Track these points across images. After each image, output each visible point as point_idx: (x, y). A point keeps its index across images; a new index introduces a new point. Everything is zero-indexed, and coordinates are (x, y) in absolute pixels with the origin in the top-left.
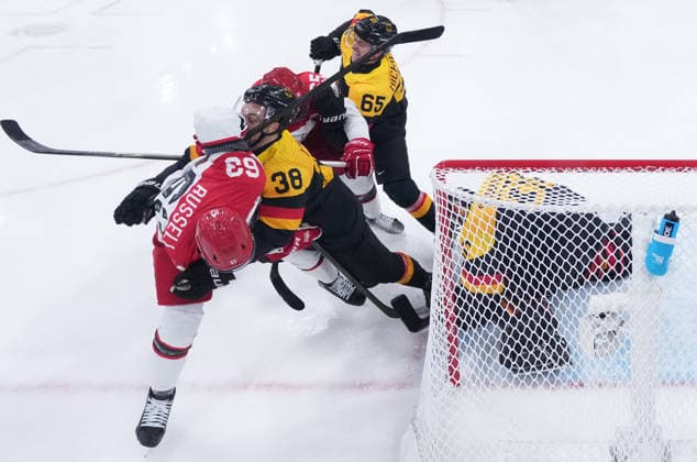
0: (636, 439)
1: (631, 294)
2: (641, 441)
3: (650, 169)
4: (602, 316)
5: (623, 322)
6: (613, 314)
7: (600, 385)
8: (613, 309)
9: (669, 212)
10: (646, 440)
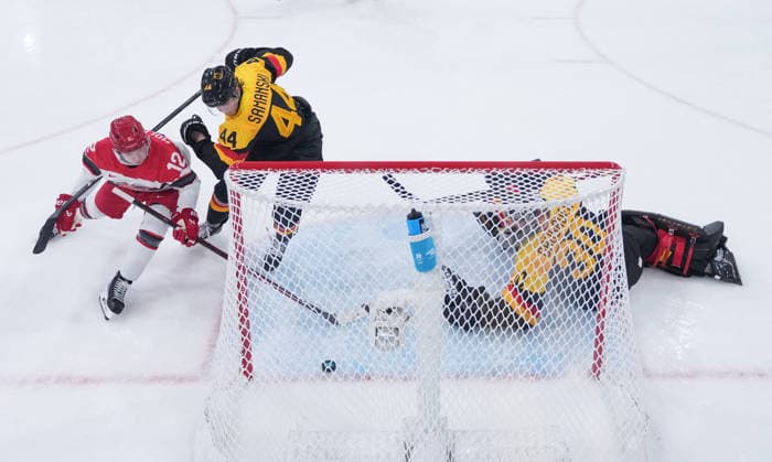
0: (422, 430)
1: (417, 289)
2: (426, 431)
3: (435, 171)
4: (389, 311)
5: (408, 318)
6: (400, 310)
7: (387, 377)
8: (400, 304)
9: (410, 212)
10: (430, 430)
